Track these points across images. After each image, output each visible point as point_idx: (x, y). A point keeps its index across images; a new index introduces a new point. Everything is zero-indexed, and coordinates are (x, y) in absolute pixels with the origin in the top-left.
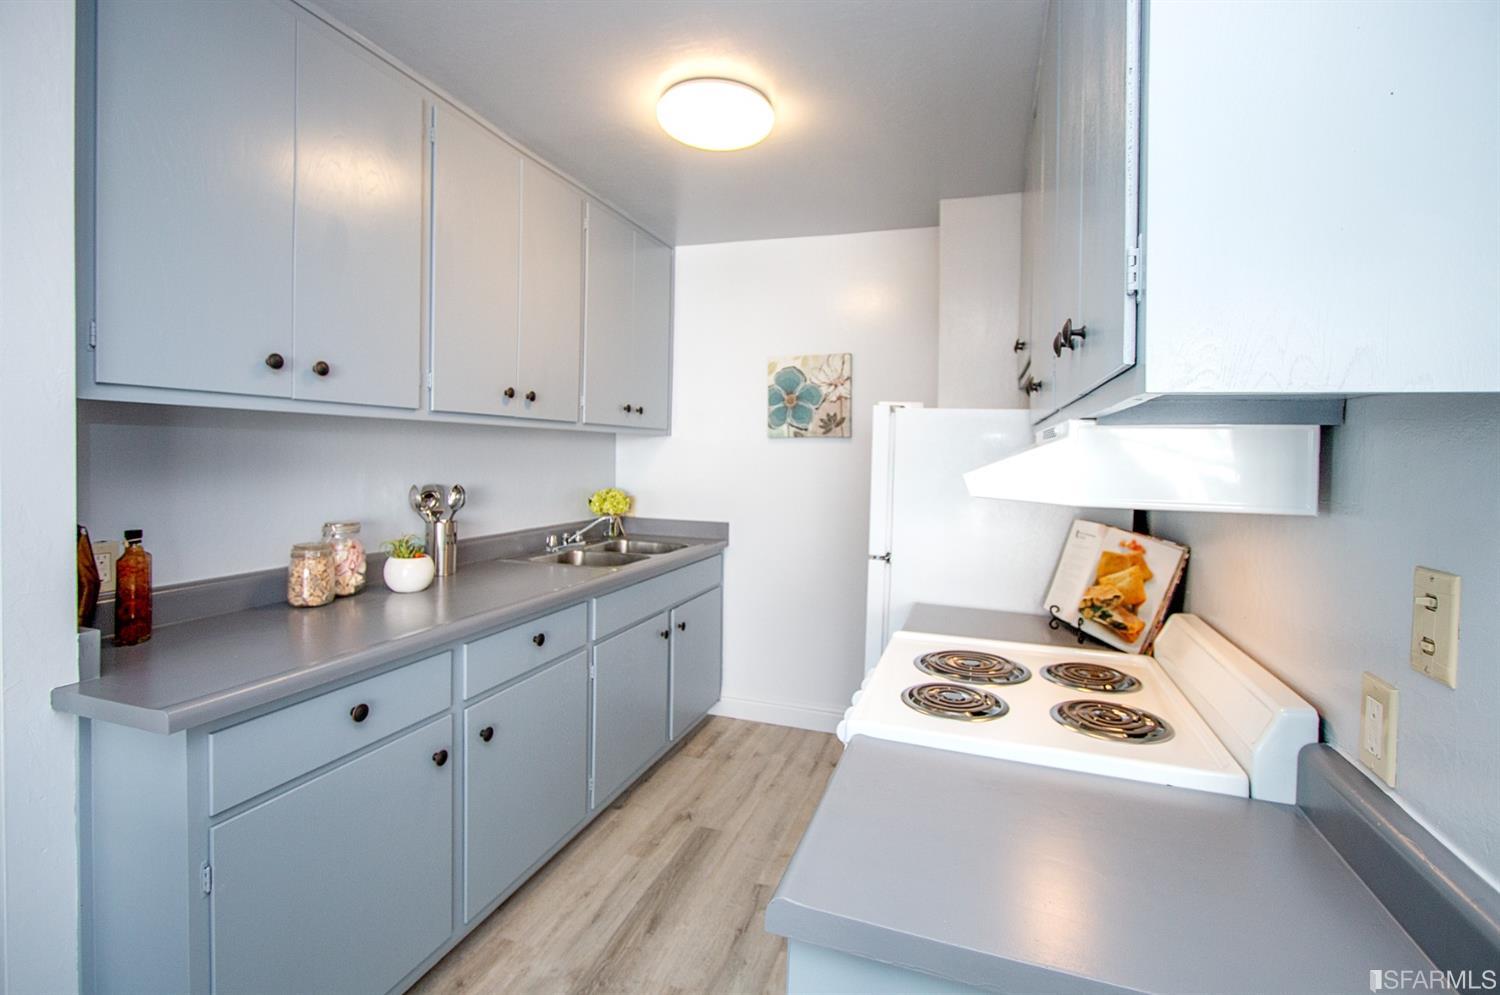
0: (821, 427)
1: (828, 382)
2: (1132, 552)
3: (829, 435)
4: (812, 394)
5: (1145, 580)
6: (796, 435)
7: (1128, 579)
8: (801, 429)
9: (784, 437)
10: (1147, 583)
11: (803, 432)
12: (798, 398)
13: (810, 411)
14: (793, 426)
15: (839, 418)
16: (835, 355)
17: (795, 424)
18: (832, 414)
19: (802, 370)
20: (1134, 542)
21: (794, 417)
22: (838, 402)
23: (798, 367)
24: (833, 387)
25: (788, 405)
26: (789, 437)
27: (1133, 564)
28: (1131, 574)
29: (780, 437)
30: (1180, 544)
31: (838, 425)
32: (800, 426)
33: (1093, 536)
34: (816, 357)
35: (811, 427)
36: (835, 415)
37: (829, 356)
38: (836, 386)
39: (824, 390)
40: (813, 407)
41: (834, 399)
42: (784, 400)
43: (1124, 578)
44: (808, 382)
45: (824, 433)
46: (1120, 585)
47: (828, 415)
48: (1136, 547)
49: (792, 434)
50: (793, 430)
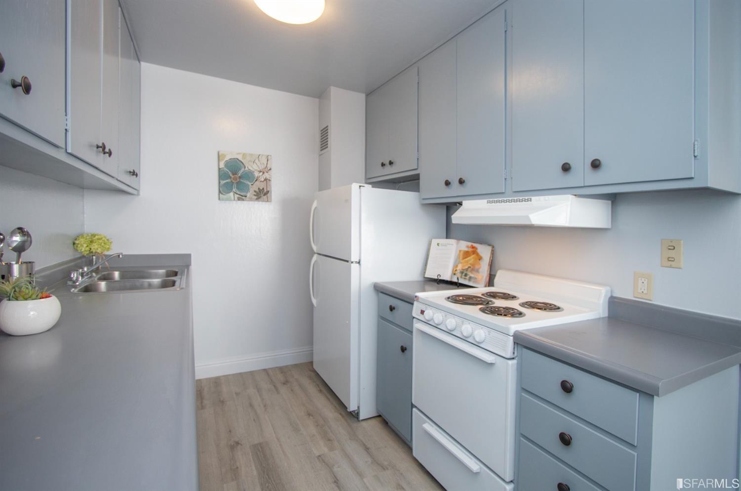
0: (254, 195)
1: (259, 170)
2: (472, 250)
3: (260, 200)
4: (249, 176)
5: (479, 260)
6: (239, 199)
7: (472, 260)
8: (243, 196)
9: (231, 200)
10: (481, 260)
11: (244, 198)
12: (240, 177)
13: (248, 185)
14: (237, 194)
15: (265, 191)
16: (262, 155)
17: (239, 193)
18: (261, 188)
19: (242, 161)
20: (472, 245)
21: (238, 188)
22: (265, 182)
23: (240, 159)
24: (262, 173)
25: (234, 181)
26: (234, 200)
27: (473, 254)
28: (473, 258)
29: (229, 199)
30: (489, 245)
31: (265, 195)
32: (242, 194)
33: (453, 245)
34: (251, 155)
35: (248, 195)
36: (263, 189)
37: (260, 155)
38: (263, 173)
39: (256, 174)
40: (250, 184)
41: (263, 180)
42: (230, 178)
43: (471, 260)
44: (246, 169)
45: (257, 199)
46: (470, 262)
47: (259, 189)
48: (473, 247)
49: (236, 199)
50: (237, 196)
